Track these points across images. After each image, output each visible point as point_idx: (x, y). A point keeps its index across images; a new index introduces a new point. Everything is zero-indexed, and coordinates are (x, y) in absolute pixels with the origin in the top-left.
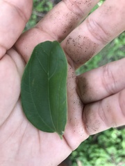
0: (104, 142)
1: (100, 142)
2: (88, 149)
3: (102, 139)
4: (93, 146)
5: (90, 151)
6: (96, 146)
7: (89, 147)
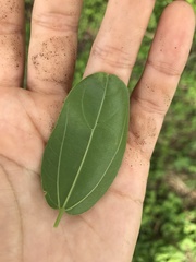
0: (172, 234)
1: (166, 234)
2: (149, 249)
3: (167, 229)
4: (155, 244)
5: (153, 251)
6: (161, 242)
7: (151, 246)
